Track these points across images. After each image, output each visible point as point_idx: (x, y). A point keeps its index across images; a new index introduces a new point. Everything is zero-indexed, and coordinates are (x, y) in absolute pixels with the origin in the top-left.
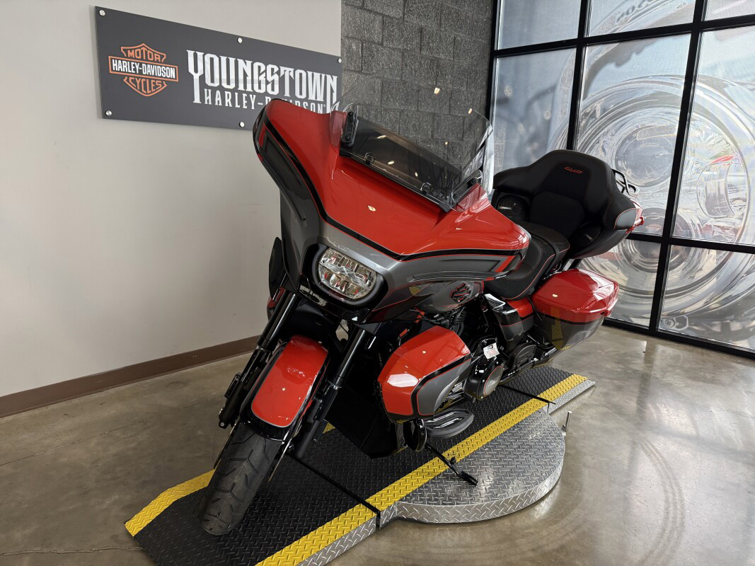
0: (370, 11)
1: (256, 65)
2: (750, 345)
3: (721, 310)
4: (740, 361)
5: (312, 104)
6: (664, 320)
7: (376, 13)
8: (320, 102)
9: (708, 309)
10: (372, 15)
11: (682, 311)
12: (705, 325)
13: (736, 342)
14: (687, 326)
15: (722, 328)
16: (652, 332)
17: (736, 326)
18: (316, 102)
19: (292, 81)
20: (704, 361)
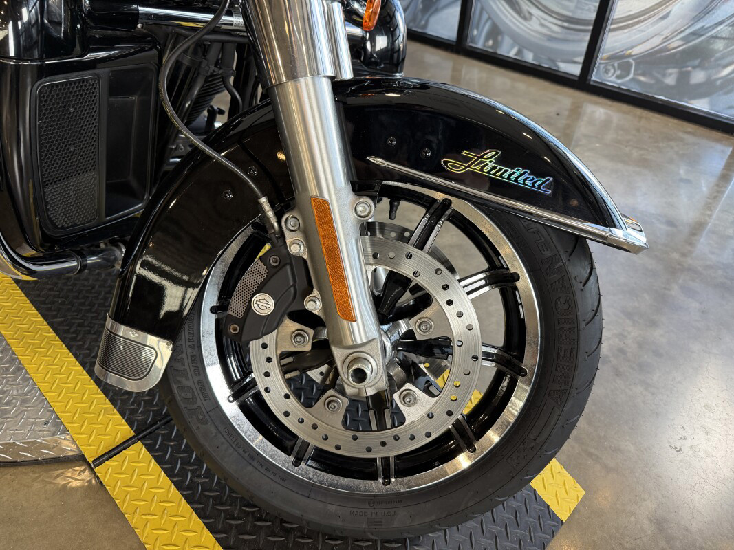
2: (711, 104)
3: (683, 51)
4: (689, 130)
6: (602, 66)
9: (666, 49)
11: (629, 52)
12: (656, 74)
13: (692, 102)
14: (631, 75)
15: (679, 80)
16: (582, 83)
17: (698, 77)
20: (638, 130)
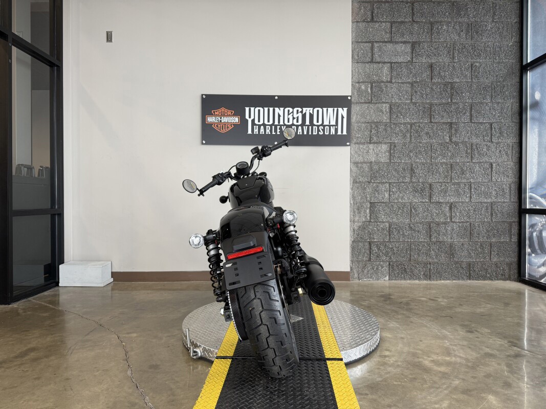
0: (379, 63)
1: (286, 110)
5: (326, 127)
7: (385, 63)
8: (333, 126)
10: (380, 65)
18: (330, 126)
19: (311, 116)
